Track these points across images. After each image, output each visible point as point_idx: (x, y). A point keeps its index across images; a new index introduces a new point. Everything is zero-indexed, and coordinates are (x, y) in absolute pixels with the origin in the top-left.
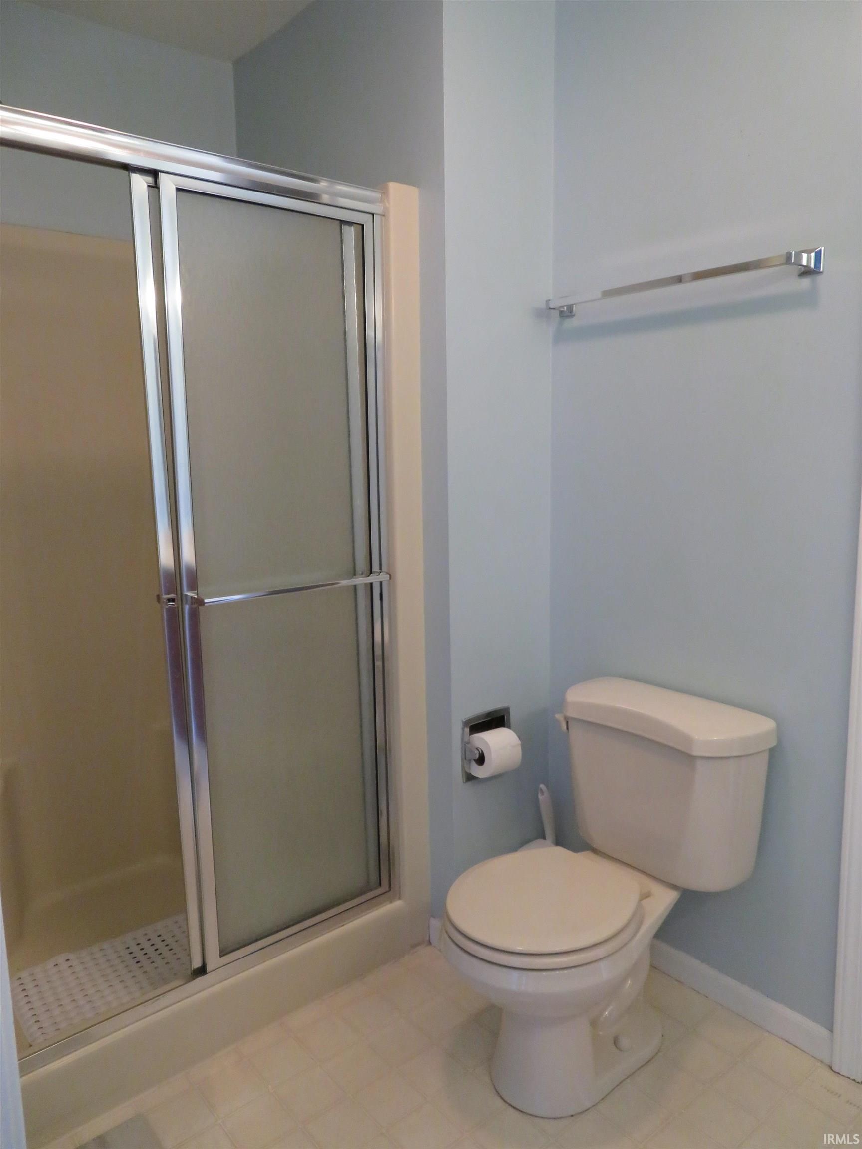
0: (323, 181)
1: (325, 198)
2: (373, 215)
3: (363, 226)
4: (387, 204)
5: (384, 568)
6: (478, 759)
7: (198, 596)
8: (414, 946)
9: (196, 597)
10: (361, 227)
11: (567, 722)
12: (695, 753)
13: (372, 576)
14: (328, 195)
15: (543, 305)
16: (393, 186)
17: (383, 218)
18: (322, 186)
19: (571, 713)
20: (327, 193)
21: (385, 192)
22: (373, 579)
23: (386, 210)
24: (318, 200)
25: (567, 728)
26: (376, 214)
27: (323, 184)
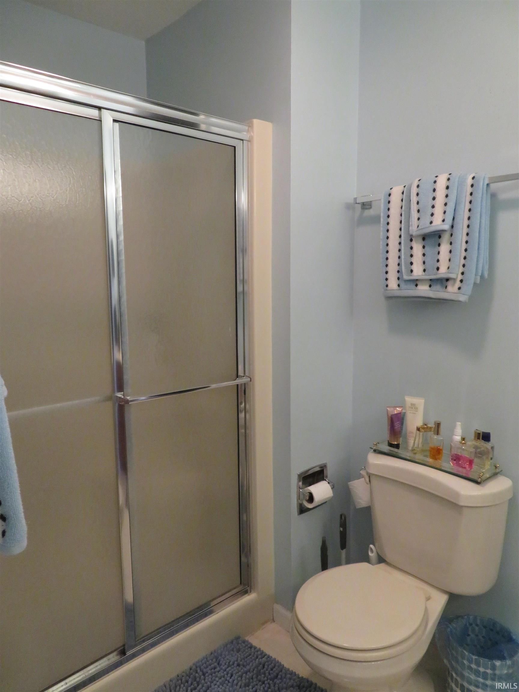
0: (202, 115)
1: (203, 127)
2: (243, 140)
3: (235, 147)
4: (252, 133)
5: (247, 374)
6: (308, 500)
7: (124, 397)
8: (263, 624)
9: (123, 397)
10: (233, 148)
11: (369, 477)
12: (462, 504)
13: (238, 380)
14: (205, 124)
15: (352, 201)
16: (256, 121)
17: (249, 143)
18: (201, 118)
19: (371, 471)
20: (204, 123)
21: (251, 126)
22: (238, 381)
23: (252, 137)
24: (198, 128)
25: (370, 481)
26: (245, 140)
27: (202, 117)
